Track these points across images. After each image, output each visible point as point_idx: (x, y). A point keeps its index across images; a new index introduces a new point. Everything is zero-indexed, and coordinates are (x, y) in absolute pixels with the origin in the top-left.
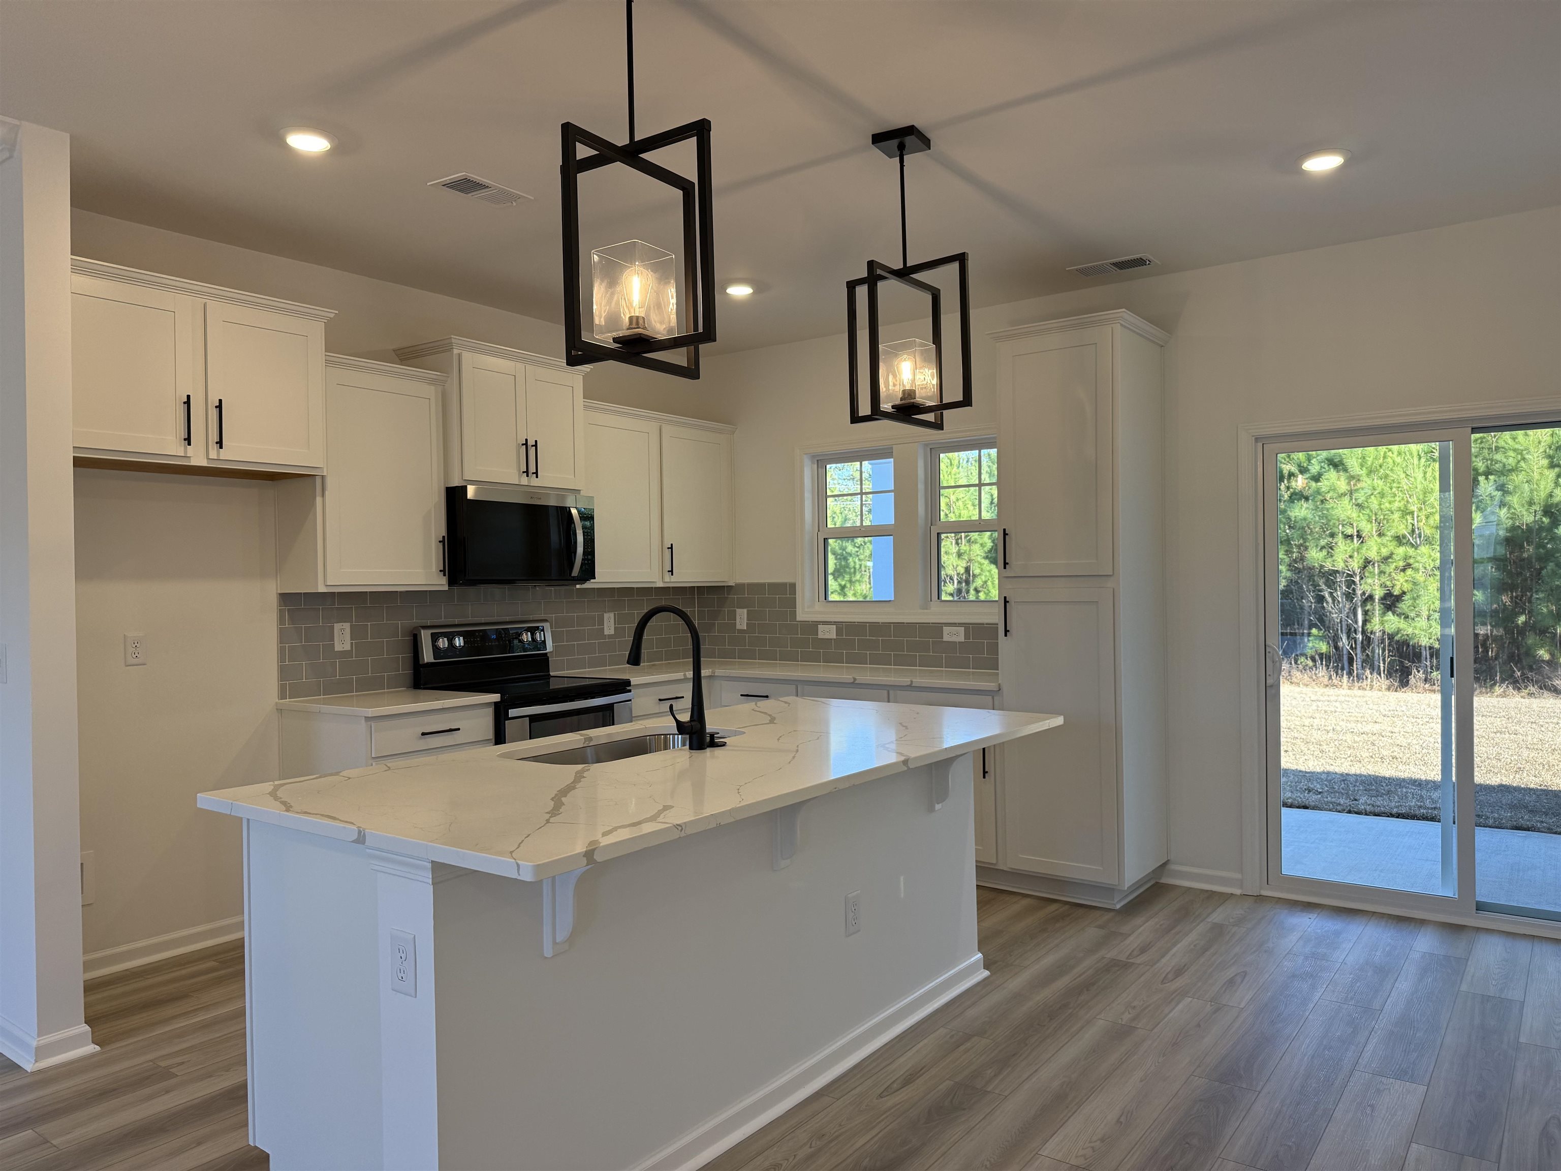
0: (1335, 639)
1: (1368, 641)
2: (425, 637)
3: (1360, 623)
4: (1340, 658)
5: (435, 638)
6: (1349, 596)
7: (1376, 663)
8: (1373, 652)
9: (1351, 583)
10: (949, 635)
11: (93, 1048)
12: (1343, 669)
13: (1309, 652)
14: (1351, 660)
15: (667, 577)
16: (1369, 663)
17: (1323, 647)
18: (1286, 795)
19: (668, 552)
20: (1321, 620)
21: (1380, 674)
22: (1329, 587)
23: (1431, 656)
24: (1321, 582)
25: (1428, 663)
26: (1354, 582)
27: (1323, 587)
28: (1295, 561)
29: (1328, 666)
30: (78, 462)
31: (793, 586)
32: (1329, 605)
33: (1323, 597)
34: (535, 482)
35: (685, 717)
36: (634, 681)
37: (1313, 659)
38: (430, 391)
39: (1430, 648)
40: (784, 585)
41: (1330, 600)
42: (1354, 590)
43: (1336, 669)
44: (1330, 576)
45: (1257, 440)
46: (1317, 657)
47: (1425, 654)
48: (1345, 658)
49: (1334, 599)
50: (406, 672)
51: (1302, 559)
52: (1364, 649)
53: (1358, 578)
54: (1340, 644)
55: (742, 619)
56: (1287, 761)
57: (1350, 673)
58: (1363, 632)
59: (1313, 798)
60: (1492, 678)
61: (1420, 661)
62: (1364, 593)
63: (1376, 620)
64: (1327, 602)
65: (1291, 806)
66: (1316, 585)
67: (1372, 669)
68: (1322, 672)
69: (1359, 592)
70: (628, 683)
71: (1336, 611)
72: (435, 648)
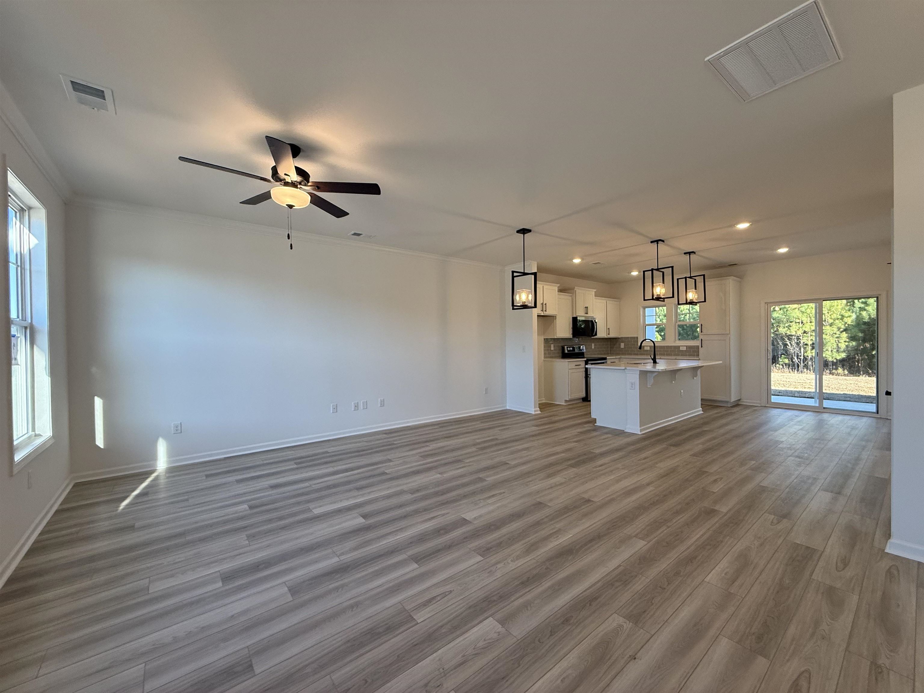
0: (792, 359)
1: (805, 359)
2: (566, 347)
3: (802, 353)
4: (794, 365)
5: (567, 348)
6: (798, 344)
7: (809, 367)
8: (808, 363)
9: (798, 338)
10: (681, 349)
11: (540, 412)
12: (795, 369)
13: (781, 363)
14: (798, 366)
15: (608, 335)
16: (806, 367)
17: (786, 361)
18: (772, 392)
19: (608, 330)
20: (786, 352)
21: (810, 371)
22: (790, 340)
23: (833, 365)
24: (786, 339)
25: (831, 367)
26: (800, 339)
27: (787, 340)
28: (775, 331)
29: (788, 368)
30: (538, 316)
31: (637, 338)
32: (789, 347)
33: (787, 344)
34: (587, 315)
35: (653, 358)
36: (608, 358)
37: (782, 365)
38: (570, 298)
39: (832, 362)
40: (634, 338)
41: (789, 345)
42: (800, 341)
43: (792, 369)
44: (789, 337)
45: (766, 303)
46: (784, 365)
47: (830, 364)
48: (796, 365)
49: (791, 344)
50: (561, 355)
51: (778, 330)
52: (804, 362)
53: (802, 337)
54: (794, 360)
55: (622, 345)
56: (773, 388)
57: (798, 370)
58: (804, 356)
59: (780, 394)
60: (859, 373)
61: (828, 367)
62: (804, 343)
63: (809, 352)
64: (788, 346)
65: (774, 395)
66: (784, 339)
67: (807, 369)
68: (786, 370)
69: (802, 342)
70: (606, 358)
71: (792, 349)
72: (567, 350)
